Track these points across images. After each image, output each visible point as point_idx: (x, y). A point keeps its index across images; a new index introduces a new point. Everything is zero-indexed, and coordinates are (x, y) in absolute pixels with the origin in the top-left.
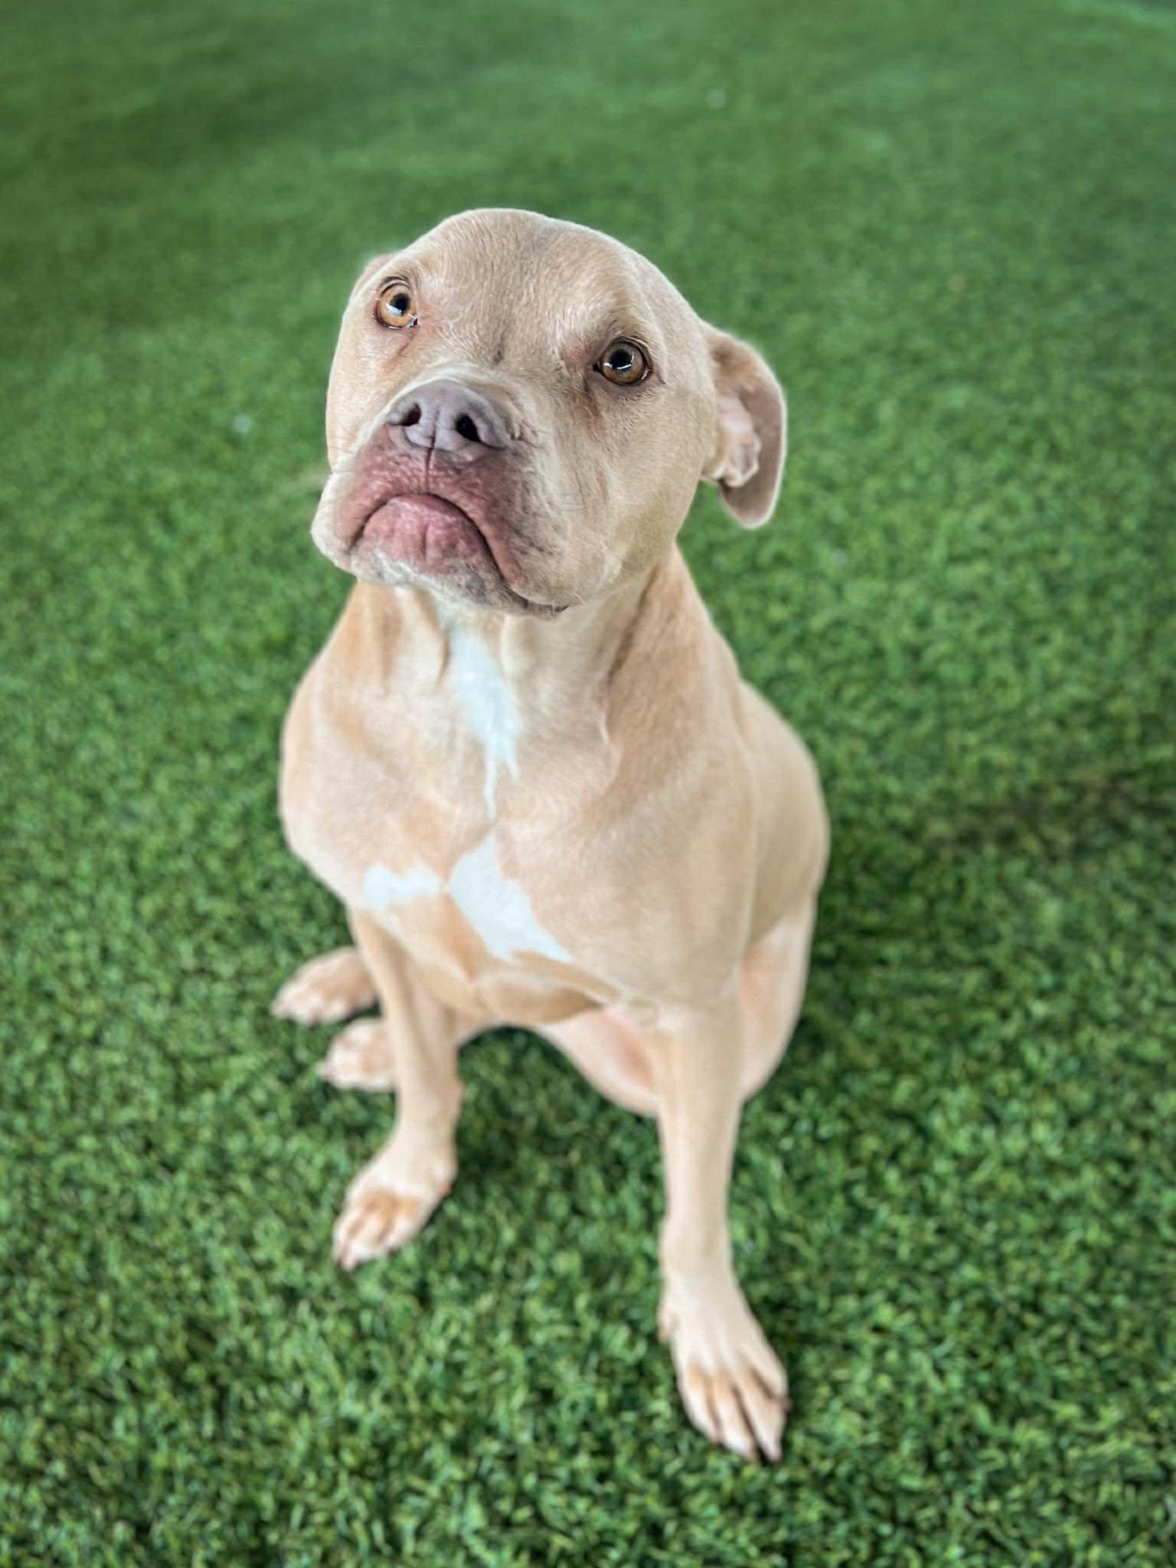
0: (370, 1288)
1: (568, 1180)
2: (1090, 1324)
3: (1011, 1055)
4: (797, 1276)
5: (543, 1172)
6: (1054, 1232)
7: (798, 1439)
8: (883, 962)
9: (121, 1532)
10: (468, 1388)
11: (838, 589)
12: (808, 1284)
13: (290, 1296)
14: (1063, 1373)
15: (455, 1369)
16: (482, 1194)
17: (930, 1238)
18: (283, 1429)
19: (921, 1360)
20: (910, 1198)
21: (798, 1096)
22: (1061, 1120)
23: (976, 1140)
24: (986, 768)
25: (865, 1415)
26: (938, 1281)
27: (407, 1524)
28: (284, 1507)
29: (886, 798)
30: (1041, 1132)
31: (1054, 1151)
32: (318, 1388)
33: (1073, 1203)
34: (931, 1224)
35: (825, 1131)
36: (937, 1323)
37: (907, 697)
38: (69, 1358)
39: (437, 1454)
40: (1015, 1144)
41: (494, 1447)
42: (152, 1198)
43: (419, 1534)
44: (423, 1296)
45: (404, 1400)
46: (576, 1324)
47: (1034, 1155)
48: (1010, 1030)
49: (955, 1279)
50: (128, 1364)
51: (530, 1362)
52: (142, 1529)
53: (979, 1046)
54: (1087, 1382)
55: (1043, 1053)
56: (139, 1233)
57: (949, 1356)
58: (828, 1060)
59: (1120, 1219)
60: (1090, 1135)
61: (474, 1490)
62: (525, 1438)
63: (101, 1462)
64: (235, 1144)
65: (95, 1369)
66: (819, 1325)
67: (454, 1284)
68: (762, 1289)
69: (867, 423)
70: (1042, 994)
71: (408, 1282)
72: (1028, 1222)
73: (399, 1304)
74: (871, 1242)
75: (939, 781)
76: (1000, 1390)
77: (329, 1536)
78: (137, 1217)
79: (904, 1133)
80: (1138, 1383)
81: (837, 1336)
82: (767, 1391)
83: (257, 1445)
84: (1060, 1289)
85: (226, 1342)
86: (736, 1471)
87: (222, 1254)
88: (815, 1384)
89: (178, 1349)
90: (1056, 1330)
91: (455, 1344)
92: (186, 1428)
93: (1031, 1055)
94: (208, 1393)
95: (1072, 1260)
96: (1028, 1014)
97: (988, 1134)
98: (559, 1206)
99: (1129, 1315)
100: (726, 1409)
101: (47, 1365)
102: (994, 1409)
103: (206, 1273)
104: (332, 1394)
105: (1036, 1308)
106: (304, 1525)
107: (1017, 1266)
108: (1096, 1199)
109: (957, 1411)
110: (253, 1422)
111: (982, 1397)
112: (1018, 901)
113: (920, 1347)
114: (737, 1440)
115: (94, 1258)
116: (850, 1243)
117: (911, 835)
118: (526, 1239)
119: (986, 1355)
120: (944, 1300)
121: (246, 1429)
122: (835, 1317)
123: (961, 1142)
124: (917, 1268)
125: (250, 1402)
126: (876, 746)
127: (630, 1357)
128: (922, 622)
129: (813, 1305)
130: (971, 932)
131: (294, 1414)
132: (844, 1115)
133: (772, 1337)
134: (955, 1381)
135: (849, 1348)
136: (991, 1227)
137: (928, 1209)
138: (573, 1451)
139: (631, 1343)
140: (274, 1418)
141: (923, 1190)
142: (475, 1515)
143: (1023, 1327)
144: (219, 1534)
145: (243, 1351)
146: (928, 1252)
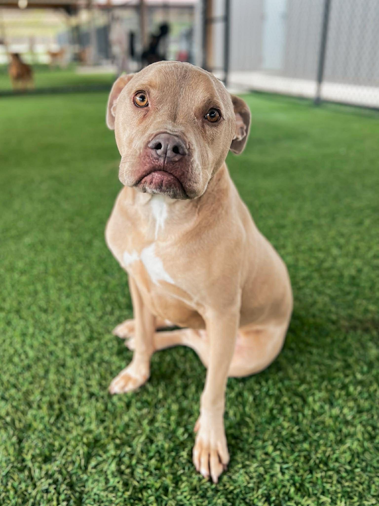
0: (115, 399)
1: (186, 387)
2: (344, 474)
3: (344, 387)
4: (245, 430)
5: (179, 382)
6: (341, 442)
7: (225, 478)
8: (311, 353)
9: (14, 439)
10: (129, 432)
11: (335, 259)
12: (248, 434)
13: (92, 395)
14: (328, 486)
15: (127, 426)
16: (158, 384)
17: (295, 431)
18: (72, 428)
19: (277, 467)
20: (293, 418)
21: (267, 381)
22: (355, 409)
23: (322, 407)
24: (366, 311)
25: (251, 478)
26: (292, 445)
27: (93, 463)
28: (61, 447)
29: (330, 312)
30: (346, 411)
31: (349, 418)
32: (88, 420)
33: (350, 435)
34: (296, 428)
35: (271, 392)
36: (287, 457)
37: (347, 289)
38: (27, 393)
39: (111, 447)
40: (335, 411)
41: (128, 449)
42: (70, 362)
43: (95, 467)
44: (128, 405)
45: (109, 430)
46: (169, 425)
47: (341, 416)
48: (347, 380)
49: (299, 446)
50: (41, 399)
51: (151, 431)
52: (20, 441)
53: (335, 382)
54: (336, 492)
55: (355, 389)
56: (61, 369)
57: (287, 468)
58: (281, 374)
59: (366, 444)
60: (365, 416)
61: (117, 460)
62: (139, 450)
63: (20, 421)
64: (98, 355)
65: (32, 398)
66: (247, 447)
67: (139, 404)
68: (232, 431)
69: (360, 223)
70: (362, 373)
71: (126, 400)
72: (332, 436)
73: (120, 405)
74: (274, 428)
75: (350, 311)
76: (302, 485)
77: (69, 459)
78: (63, 366)
79: (298, 400)
80: (356, 499)
81: (251, 451)
82: (220, 461)
83: (63, 430)
84: (337, 460)
85: (69, 402)
86: (200, 480)
87: (80, 380)
88: (238, 463)
89: (55, 399)
90: (330, 473)
91: (131, 420)
92: (46, 419)
93: (351, 389)
94: (57, 412)
95: (345, 452)
96: (355, 377)
97: (327, 407)
98: (179, 392)
99: (360, 476)
100: (204, 460)
101: (20, 394)
102: (298, 490)
103: (73, 383)
104: (90, 423)
105: (326, 464)
106: (64, 454)
107: (323, 448)
108: (360, 436)
109: (284, 486)
110: (65, 424)
111: (294, 484)
112: (364, 347)
113: (279, 463)
114: (204, 471)
115: (47, 372)
116: (267, 426)
117: (334, 323)
118: (165, 398)
119: (301, 472)
120: (293, 451)
121: (63, 425)
122: (253, 446)
123: (317, 407)
124: (287, 440)
125: (67, 418)
126: (332, 299)
127: (182, 438)
128: (359, 271)
129: (247, 440)
130: (344, 351)
131: (77, 425)
132: (279, 390)
133: (229, 445)
134: (287, 477)
135: (254, 456)
136: (318, 434)
137: (297, 423)
138: (151, 458)
139: (183, 434)
140: (71, 424)
141: (298, 418)
142: (113, 467)
143: (319, 468)
144: (40, 449)
145: (72, 405)
146: (293, 435)
